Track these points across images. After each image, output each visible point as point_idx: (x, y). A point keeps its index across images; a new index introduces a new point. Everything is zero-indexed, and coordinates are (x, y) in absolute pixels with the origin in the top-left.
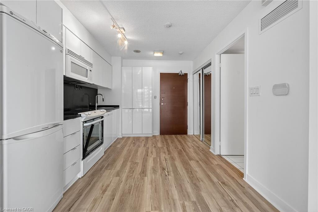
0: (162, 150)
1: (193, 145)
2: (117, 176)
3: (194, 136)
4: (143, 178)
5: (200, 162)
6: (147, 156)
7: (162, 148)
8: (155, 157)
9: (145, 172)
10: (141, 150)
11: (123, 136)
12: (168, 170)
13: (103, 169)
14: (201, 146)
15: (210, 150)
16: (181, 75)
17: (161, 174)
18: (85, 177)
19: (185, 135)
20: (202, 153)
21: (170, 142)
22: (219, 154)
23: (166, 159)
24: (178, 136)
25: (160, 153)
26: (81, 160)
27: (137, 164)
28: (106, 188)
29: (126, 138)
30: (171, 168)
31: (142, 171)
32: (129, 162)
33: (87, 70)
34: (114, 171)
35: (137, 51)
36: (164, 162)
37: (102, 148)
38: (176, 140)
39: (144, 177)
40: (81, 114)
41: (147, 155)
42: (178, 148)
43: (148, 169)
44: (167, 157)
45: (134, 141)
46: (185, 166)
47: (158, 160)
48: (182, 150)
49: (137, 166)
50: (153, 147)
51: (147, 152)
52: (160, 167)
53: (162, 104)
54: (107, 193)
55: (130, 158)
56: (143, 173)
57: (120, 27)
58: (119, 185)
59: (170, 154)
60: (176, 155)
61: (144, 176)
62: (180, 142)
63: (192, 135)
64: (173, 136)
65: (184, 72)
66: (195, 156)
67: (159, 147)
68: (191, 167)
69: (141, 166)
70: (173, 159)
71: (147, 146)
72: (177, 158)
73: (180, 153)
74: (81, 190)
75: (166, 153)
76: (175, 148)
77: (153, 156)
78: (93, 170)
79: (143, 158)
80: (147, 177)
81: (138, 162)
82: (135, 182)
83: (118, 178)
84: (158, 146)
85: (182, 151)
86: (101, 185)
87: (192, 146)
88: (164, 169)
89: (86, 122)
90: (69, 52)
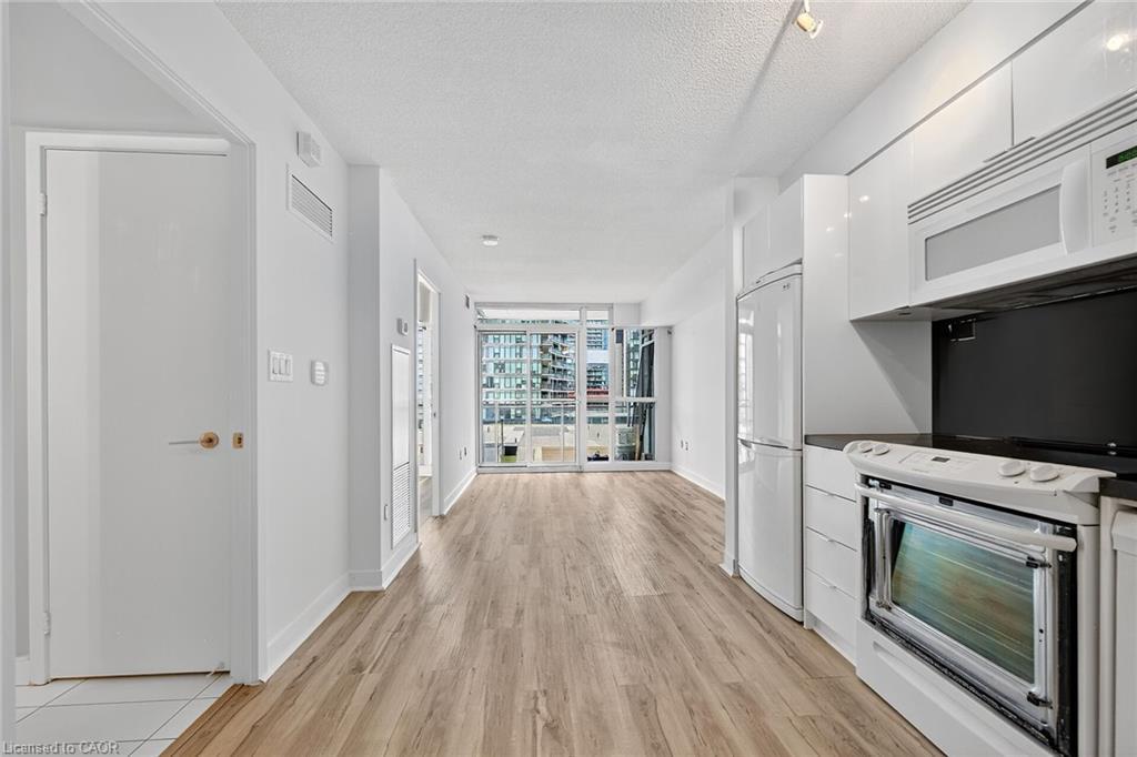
12: (534, 720)
17: (566, 699)
39: (632, 683)
80: (620, 683)
88: (553, 729)
89: (886, 485)
90: (918, 209)
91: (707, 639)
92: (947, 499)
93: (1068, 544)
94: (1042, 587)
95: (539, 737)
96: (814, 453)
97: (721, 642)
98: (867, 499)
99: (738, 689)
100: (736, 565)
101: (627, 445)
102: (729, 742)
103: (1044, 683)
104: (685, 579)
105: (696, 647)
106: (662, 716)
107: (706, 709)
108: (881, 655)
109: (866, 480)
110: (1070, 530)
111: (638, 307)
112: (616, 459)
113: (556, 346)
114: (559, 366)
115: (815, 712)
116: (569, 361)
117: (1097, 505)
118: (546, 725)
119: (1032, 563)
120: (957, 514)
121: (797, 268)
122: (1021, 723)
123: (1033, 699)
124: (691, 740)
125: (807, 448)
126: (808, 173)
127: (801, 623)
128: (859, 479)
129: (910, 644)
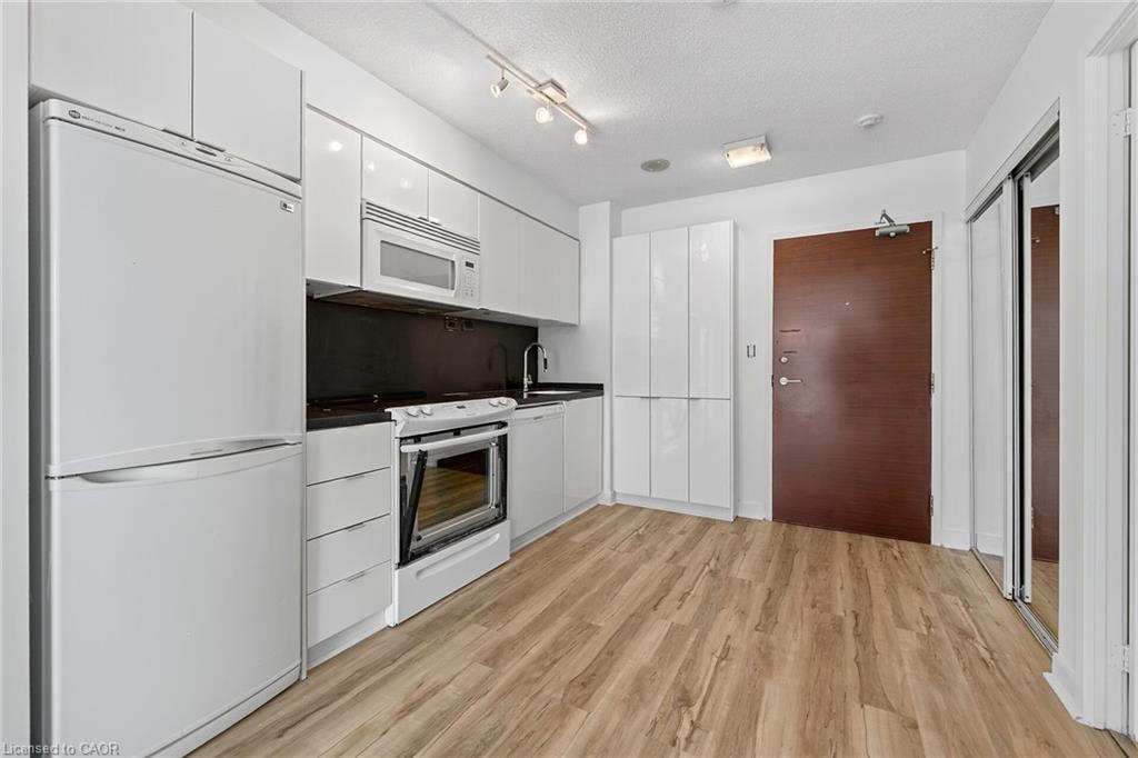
0: (736, 597)
1: (932, 612)
2: (486, 663)
3: (968, 560)
4: (569, 709)
5: (926, 734)
6: (655, 608)
7: (747, 586)
8: (685, 622)
9: (592, 685)
10: (648, 574)
11: (620, 501)
12: (699, 717)
13: (470, 617)
14: (994, 628)
15: (1046, 675)
16: (888, 235)
17: (655, 723)
18: (403, 629)
19: (912, 548)
20: (977, 684)
21: (805, 564)
22: (1116, 725)
23: (727, 649)
24: (870, 545)
25: (718, 611)
26: (394, 566)
27: (592, 629)
28: (424, 697)
29: (625, 509)
30: (723, 710)
31: (591, 671)
32: (569, 615)
33: (453, 262)
34: (493, 636)
35: (656, 166)
36: (707, 664)
37: (498, 536)
38: (841, 564)
39: (573, 708)
40: (390, 413)
41: (655, 602)
42: (828, 609)
43: (618, 671)
44: (744, 642)
45: (647, 527)
46: (809, 723)
47: (690, 643)
48: (849, 622)
49: (585, 643)
50: (707, 569)
51: (666, 589)
52: (676, 684)
53: (784, 381)
54: (411, 717)
55: (582, 600)
56: (583, 684)
57: (541, 81)
58: (470, 703)
59: (765, 631)
60: (793, 644)
61: (579, 702)
62: (859, 575)
63: (963, 552)
64: (841, 538)
65: (904, 218)
66: (909, 680)
67: (730, 579)
68: (846, 744)
69: (599, 649)
70: (765, 659)
71: (683, 563)
72: (790, 658)
73: (824, 641)
74: (358, 675)
75: (749, 621)
76: (814, 606)
77: (677, 617)
78: (440, 610)
79: (632, 611)
80: (586, 713)
81: (600, 624)
82: (527, 716)
83: (486, 670)
84: (734, 573)
85: (840, 632)
86: (418, 678)
87: (927, 619)
88: (685, 700)
89: (418, 439)
90: (374, 211)
92: (457, 432)
95: (700, 700)
108: (423, 576)
121: (297, 189)
125: (312, 436)
127: (300, 679)
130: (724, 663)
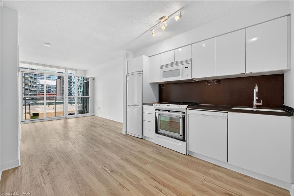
8: (142, 183)
17: (111, 166)
27: (145, 164)
77: (145, 182)
89: (159, 110)
90: (162, 67)
91: (129, 146)
92: (169, 111)
93: (184, 114)
94: (181, 121)
95: (111, 174)
96: (145, 107)
97: (132, 145)
98: (156, 113)
99: (139, 152)
100: (126, 132)
101: (80, 109)
102: (144, 159)
103: (181, 133)
104: (117, 137)
105: (128, 148)
106: (131, 160)
107: (138, 156)
108: (159, 138)
109: (156, 110)
110: (184, 113)
111: (85, 71)
112: (78, 114)
113: (31, 78)
114: (33, 84)
115: (152, 150)
116: (37, 83)
117: (187, 109)
118: (110, 171)
119: (180, 118)
120: (171, 113)
121: (142, 72)
122: (179, 140)
123: (180, 136)
124: (139, 161)
125: (144, 106)
126: (144, 55)
127: (142, 139)
128: (155, 110)
129: (164, 135)
130: (119, 183)
